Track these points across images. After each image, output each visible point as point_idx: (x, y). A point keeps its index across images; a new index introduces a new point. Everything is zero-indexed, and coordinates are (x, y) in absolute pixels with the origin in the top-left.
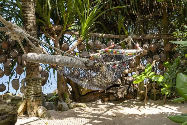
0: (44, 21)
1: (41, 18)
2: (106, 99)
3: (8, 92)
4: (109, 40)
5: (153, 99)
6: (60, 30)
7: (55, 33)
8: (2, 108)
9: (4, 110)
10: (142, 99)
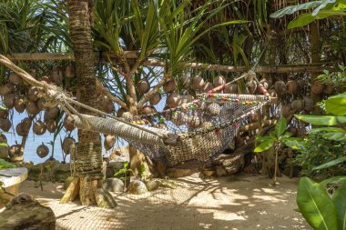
0: (108, 44)
1: (103, 40)
2: (210, 173)
3: (52, 158)
4: (217, 75)
5: (288, 175)
6: (135, 59)
7: (126, 64)
8: (32, 214)
9: (35, 216)
10: (271, 174)
